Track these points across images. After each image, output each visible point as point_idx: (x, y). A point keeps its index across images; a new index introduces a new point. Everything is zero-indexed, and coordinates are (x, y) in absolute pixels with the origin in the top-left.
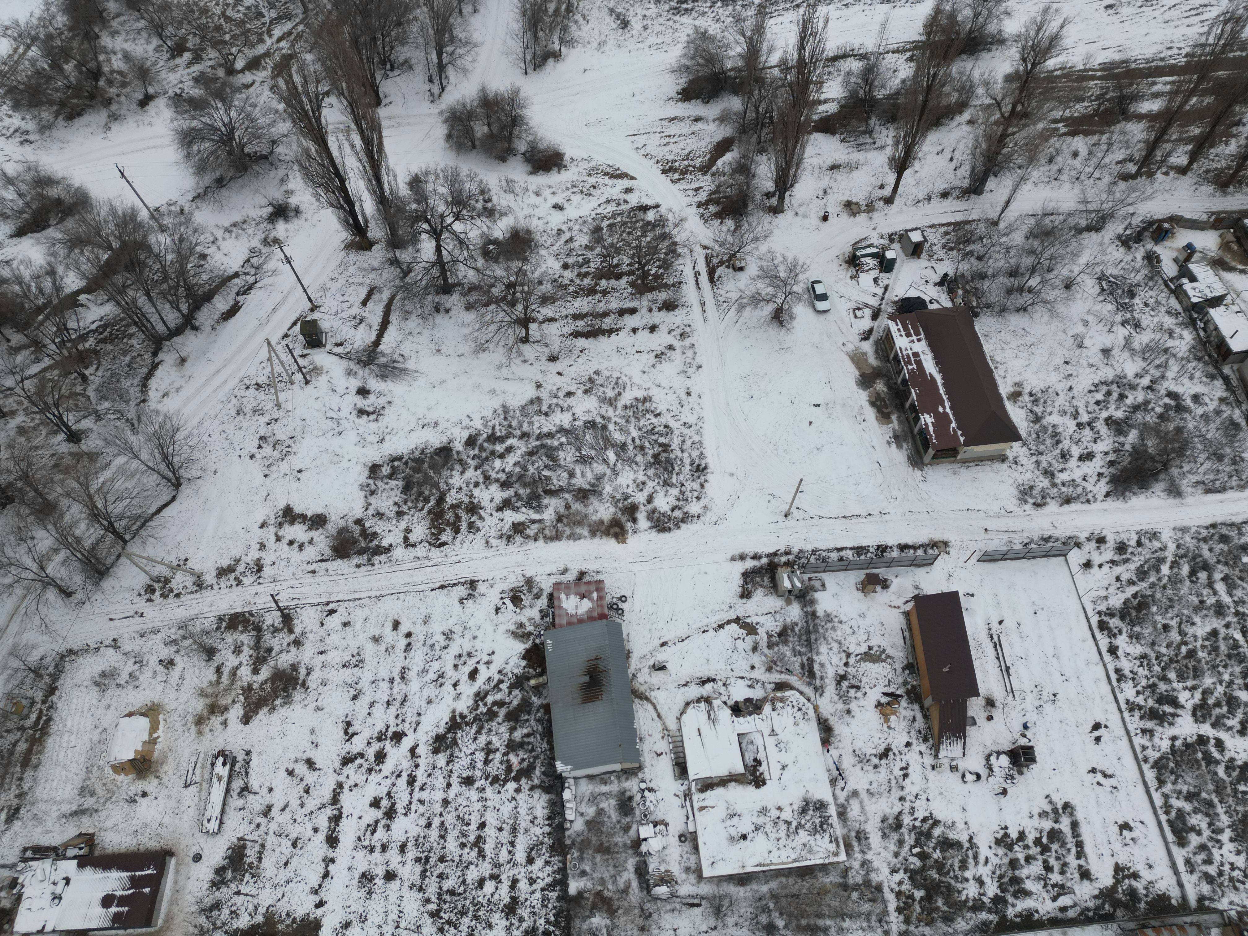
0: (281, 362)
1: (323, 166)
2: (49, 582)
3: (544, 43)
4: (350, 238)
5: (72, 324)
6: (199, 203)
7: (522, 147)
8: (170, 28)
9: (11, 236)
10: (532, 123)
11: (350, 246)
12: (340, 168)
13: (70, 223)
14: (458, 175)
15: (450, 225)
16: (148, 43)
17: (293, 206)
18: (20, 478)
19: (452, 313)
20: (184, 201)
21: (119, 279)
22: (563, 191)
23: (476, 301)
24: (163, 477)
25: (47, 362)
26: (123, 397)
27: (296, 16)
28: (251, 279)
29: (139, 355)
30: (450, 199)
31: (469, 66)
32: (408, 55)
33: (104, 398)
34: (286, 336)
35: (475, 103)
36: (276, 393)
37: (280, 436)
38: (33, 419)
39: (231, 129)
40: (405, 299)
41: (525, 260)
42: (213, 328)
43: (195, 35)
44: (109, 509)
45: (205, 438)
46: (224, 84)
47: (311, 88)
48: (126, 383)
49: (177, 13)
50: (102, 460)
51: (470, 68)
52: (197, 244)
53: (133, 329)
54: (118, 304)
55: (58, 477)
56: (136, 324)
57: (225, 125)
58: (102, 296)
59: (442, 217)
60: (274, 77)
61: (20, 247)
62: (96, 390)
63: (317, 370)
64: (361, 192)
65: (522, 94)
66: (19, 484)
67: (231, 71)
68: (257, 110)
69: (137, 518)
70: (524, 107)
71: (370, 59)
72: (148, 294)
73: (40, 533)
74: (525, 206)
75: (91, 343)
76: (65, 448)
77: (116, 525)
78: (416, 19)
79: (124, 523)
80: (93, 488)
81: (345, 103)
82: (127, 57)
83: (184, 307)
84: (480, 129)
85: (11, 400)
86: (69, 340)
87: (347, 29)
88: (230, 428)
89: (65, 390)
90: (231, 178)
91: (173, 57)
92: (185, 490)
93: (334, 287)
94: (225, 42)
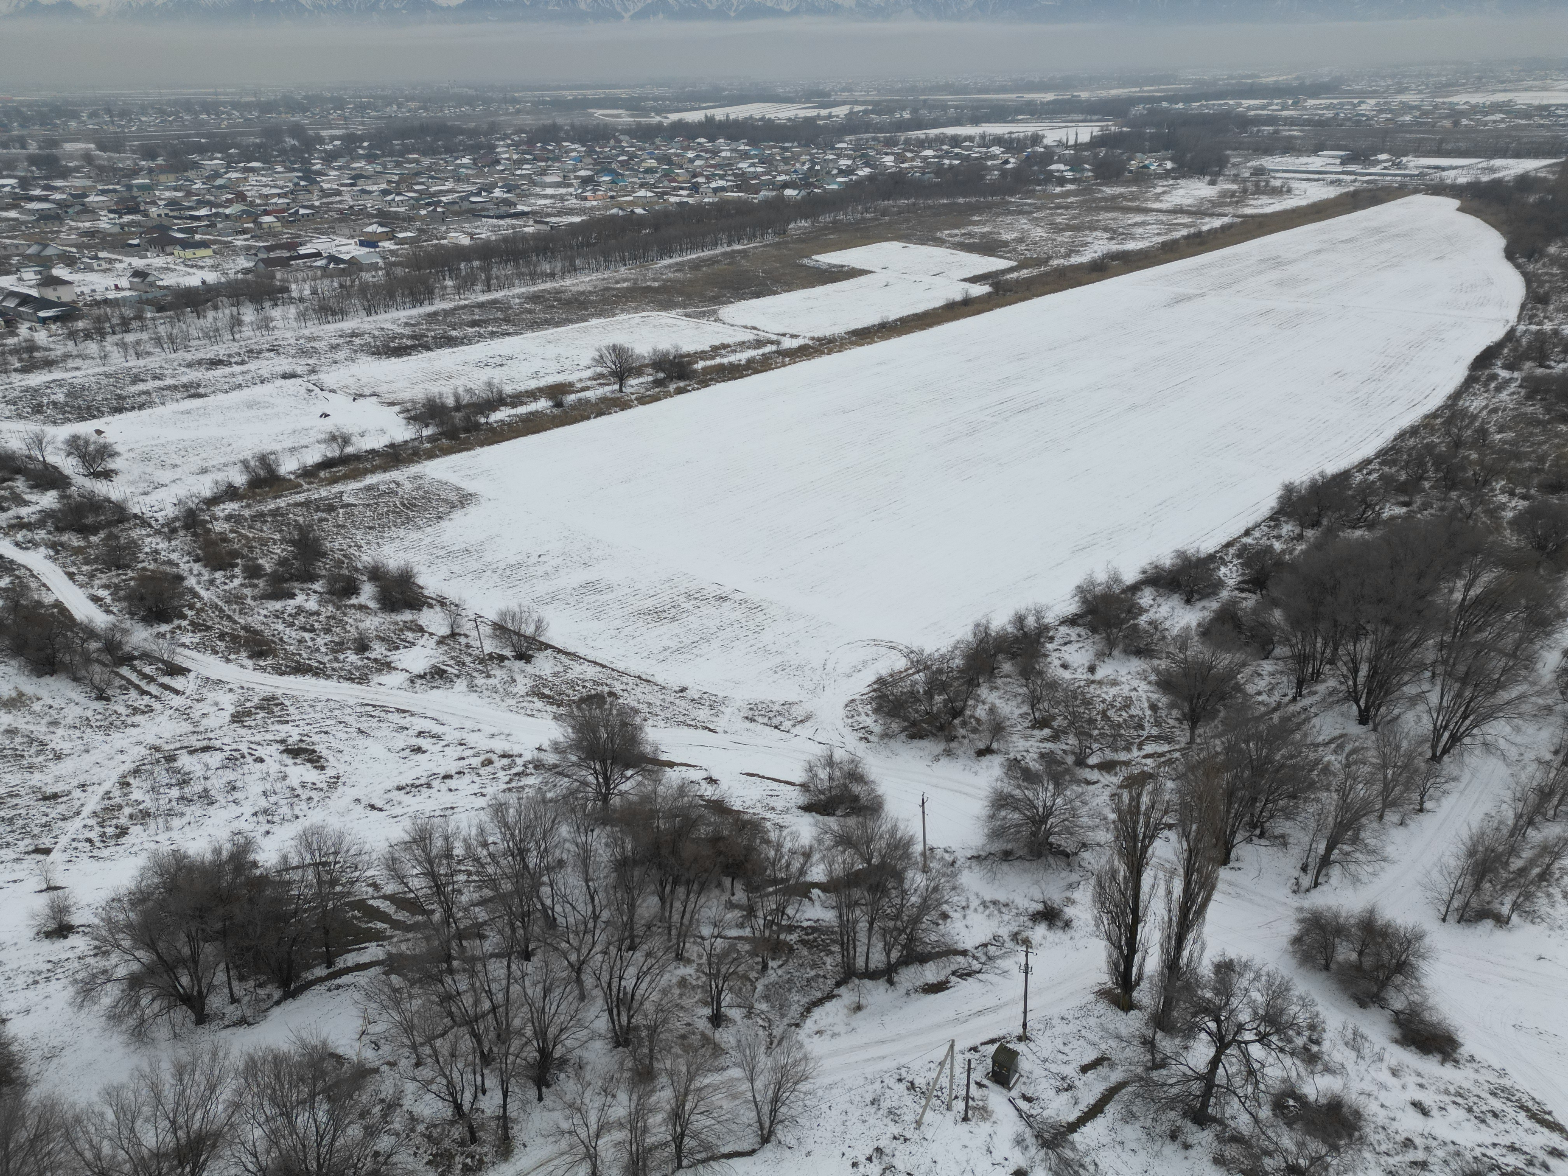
0: (952, 1076)
1: (1124, 895)
2: (592, 1156)
3: (1488, 899)
4: (1110, 984)
5: (790, 911)
6: (974, 863)
7: (1398, 1003)
8: (1046, 704)
9: (800, 808)
10: (1425, 982)
11: (1104, 994)
12: (1141, 905)
13: (852, 821)
14: (1288, 990)
15: (1246, 1043)
16: (1018, 707)
17: (1066, 917)
18: (648, 1027)
19: (1192, 1153)
20: (961, 855)
21: (857, 893)
22: (1439, 1091)
23: (1233, 1160)
24: (760, 1121)
25: (747, 932)
26: (782, 1008)
27: (1178, 742)
28: (976, 966)
29: (824, 977)
30: (1261, 1012)
31: (1364, 878)
32: (1288, 831)
33: (766, 998)
34: (975, 1049)
35: (1352, 921)
36: (925, 1108)
37: (898, 1163)
38: (698, 978)
39: (1049, 812)
40: (1138, 1095)
41: (1335, 1148)
42: (908, 994)
43: (1066, 718)
44: (692, 1118)
45: (825, 1107)
46: (1067, 771)
47: (1156, 815)
48: (795, 997)
49: (1060, 695)
50: (722, 1061)
51: (1365, 880)
52: (946, 902)
53: (836, 948)
54: (840, 916)
55: (677, 1050)
56: (842, 945)
57: (1045, 806)
58: (832, 899)
59: (1240, 1027)
60: (1121, 787)
61: (799, 819)
62: (766, 986)
63: (984, 1112)
64: (1151, 944)
65: (1427, 941)
66: (644, 1034)
67: (1081, 762)
68: (1086, 808)
69: (706, 1146)
70: (1423, 957)
71: (1238, 816)
72: (871, 924)
73: (622, 1097)
74: (1368, 1078)
75: (793, 938)
76: (703, 1025)
77: (686, 1140)
78: (1317, 800)
79: (693, 1143)
80: (696, 1084)
81: (1185, 846)
82: (992, 710)
83: (895, 955)
84: (1345, 953)
85: (696, 948)
86: (778, 924)
87: (1227, 776)
88: (855, 1114)
89: (741, 969)
90: (1020, 857)
91: (1033, 727)
92: (768, 1152)
93: (1061, 1028)
94: (1091, 736)
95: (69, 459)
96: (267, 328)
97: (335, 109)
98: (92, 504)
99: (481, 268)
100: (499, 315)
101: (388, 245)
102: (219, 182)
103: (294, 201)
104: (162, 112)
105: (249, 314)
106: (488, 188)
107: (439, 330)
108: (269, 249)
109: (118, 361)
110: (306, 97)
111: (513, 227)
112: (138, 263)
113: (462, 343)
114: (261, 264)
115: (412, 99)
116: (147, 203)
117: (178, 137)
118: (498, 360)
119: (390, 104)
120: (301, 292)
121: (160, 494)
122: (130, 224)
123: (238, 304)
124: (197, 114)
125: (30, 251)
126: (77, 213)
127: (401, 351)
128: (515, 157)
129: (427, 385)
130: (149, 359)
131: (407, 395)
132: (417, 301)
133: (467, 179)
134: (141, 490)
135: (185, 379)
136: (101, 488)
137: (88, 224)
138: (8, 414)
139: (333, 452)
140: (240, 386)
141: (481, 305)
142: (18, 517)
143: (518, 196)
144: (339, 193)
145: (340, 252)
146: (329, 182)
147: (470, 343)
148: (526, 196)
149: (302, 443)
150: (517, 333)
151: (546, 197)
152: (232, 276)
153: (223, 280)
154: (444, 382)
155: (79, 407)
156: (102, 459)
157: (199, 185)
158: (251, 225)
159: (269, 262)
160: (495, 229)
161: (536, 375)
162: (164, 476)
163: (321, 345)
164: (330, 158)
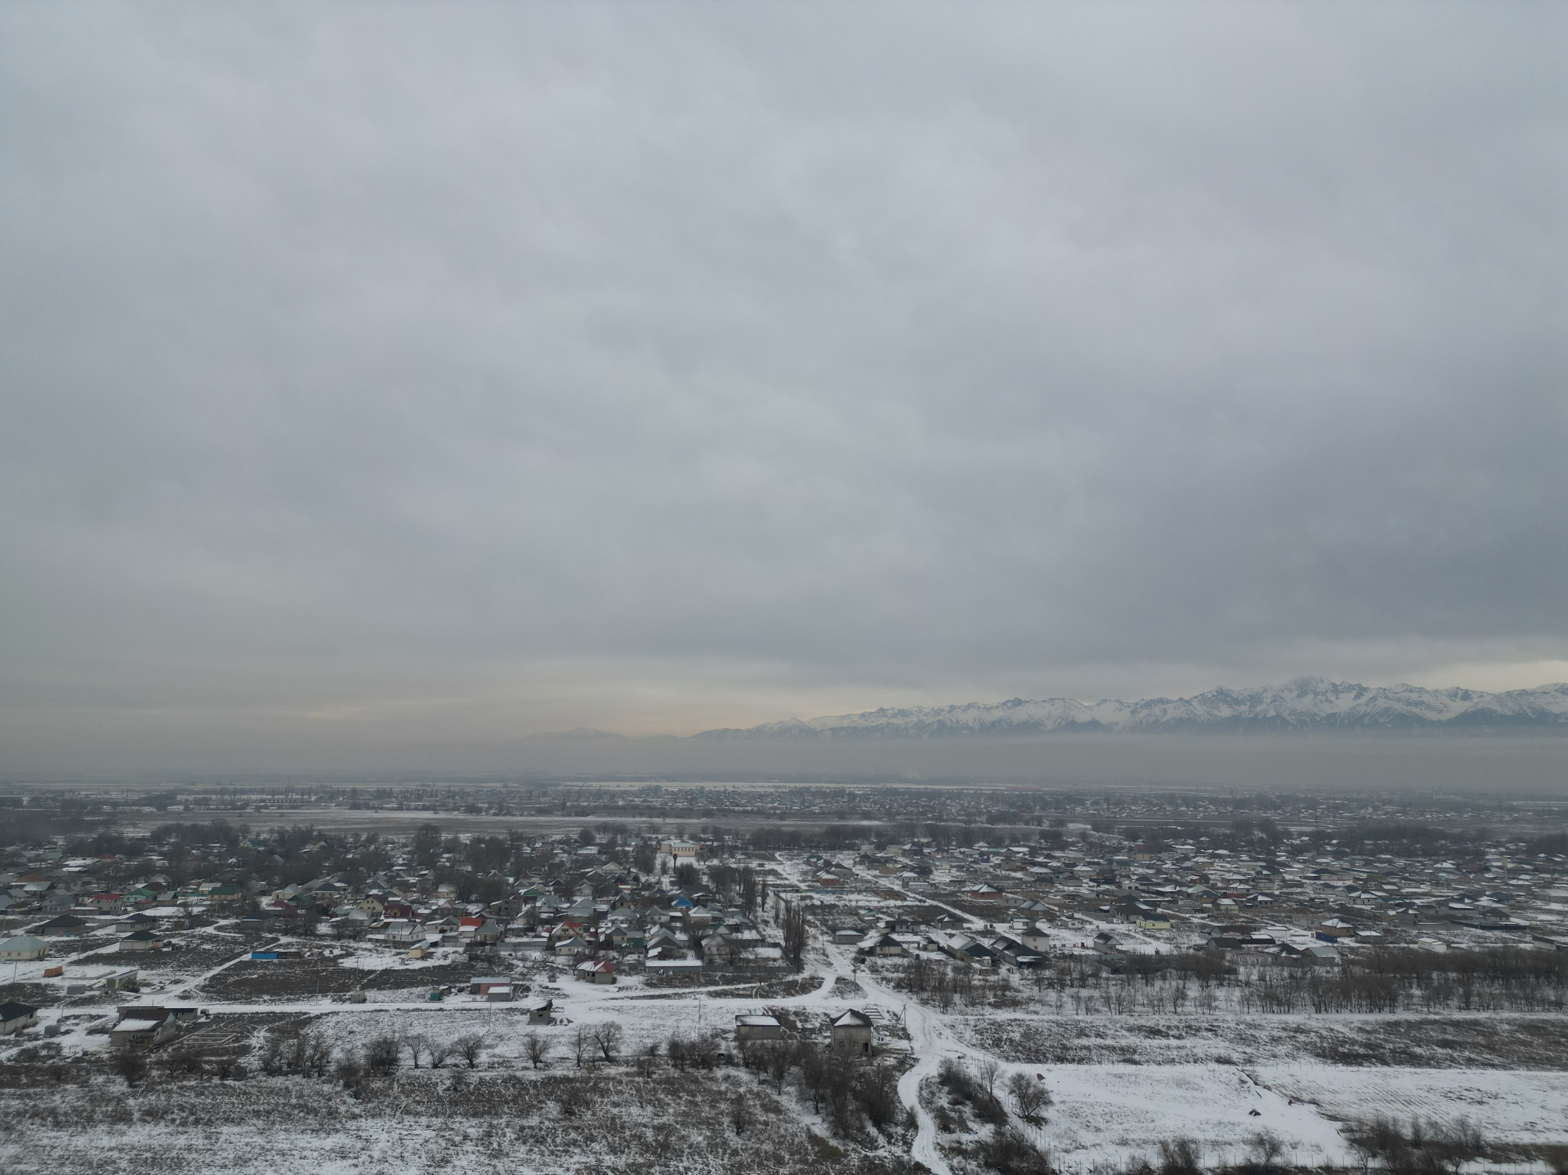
95: (1011, 1097)
96: (1209, 1006)
97: (1307, 808)
98: (1019, 1148)
99: (1459, 982)
100: (1480, 1039)
101: (1348, 942)
102: (1187, 864)
103: (1254, 887)
104: (1149, 803)
105: (1193, 990)
106: (1475, 896)
107: (1400, 1043)
108: (1223, 930)
109: (1071, 1013)
110: (1279, 797)
111: (1504, 941)
112: (1104, 926)
113: (1429, 1065)
114: (1213, 943)
115: (1390, 802)
116: (1122, 876)
117: (1159, 824)
118: (1477, 1096)
119: (1366, 807)
120: (1249, 976)
121: (1079, 1156)
122: (1105, 892)
123: (1185, 978)
124: (1178, 806)
125: (1025, 905)
126: (1066, 879)
127: (1350, 1059)
128: (1510, 866)
129: (1380, 1106)
130: (1097, 1016)
131: (1352, 1112)
132: (1375, 1005)
133: (1448, 884)
134: (1063, 1146)
135: (1123, 1042)
136: (1031, 1133)
137: (1071, 889)
138: (974, 1041)
139: (1258, 1158)
140: (1172, 1061)
141: (1456, 1024)
142: (959, 1142)
143: (1512, 907)
144: (1301, 885)
145: (1294, 942)
146: (1291, 873)
147: (1438, 1066)
148: (1524, 909)
149: (1228, 1137)
150: (1504, 1067)
151: (1550, 912)
152: (1184, 950)
153: (1175, 952)
154: (1400, 1106)
155: (1030, 1049)
156: (1038, 1105)
157: (1168, 865)
158: (1210, 906)
159: (1221, 942)
160: (1478, 940)
161: (1531, 1127)
162: (1087, 1137)
163: (1262, 1035)
164: (1295, 852)
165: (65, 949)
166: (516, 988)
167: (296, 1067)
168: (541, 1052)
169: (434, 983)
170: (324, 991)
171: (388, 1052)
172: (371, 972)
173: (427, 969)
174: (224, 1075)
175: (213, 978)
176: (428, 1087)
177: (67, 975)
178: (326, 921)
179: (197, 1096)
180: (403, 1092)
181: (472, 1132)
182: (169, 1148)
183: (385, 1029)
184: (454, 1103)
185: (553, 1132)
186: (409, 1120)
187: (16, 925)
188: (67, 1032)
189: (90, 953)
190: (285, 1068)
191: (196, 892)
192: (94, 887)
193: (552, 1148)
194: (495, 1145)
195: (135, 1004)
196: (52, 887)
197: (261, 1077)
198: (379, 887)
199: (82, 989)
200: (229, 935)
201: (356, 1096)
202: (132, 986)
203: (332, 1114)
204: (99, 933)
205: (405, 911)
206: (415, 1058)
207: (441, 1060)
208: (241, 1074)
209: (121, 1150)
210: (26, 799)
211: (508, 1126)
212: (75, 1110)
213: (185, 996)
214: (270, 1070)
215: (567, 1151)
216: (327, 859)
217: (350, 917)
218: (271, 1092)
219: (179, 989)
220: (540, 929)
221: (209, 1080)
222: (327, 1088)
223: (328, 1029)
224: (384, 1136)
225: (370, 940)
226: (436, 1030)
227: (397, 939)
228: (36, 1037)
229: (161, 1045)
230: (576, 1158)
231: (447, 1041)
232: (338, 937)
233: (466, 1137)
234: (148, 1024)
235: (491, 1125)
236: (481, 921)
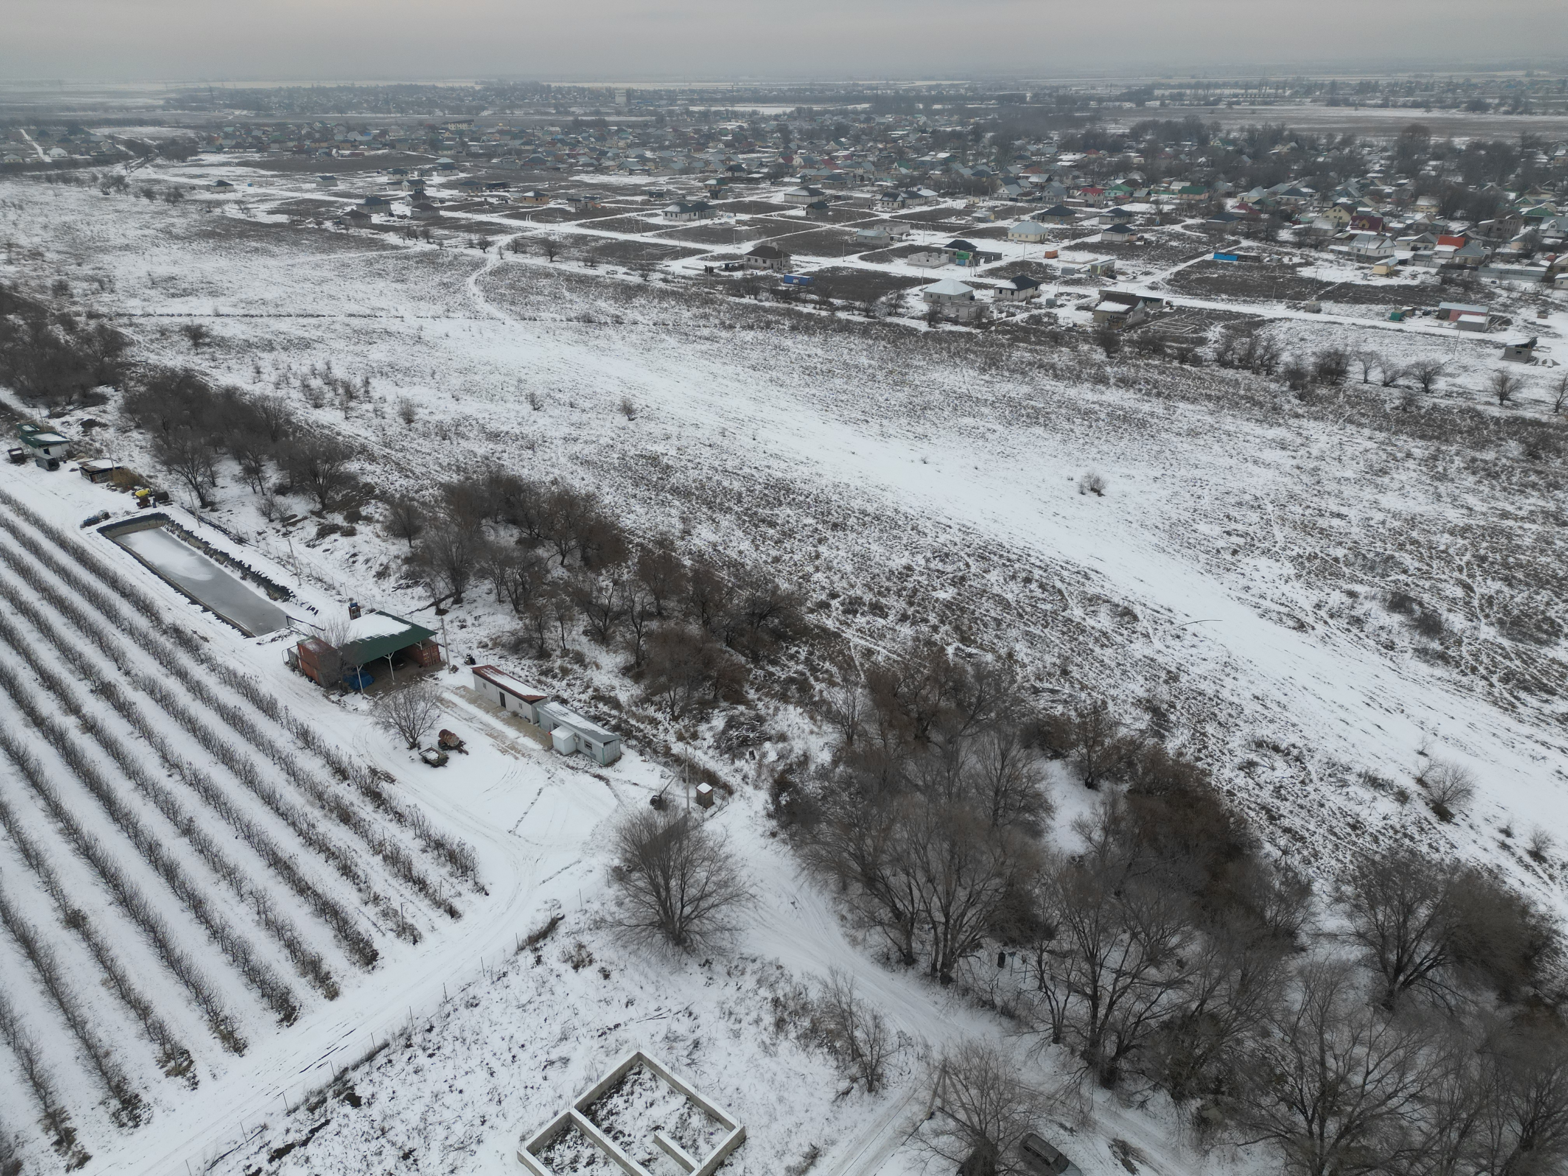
165: (1060, 235)
166: (1493, 319)
167: (1246, 363)
168: (1511, 390)
169: (1396, 302)
170: (1280, 297)
171: (1338, 364)
172: (1329, 284)
173: (1391, 287)
174: (1183, 359)
175: (1178, 273)
176: (1375, 403)
177: (1061, 258)
178: (1289, 228)
179: (1160, 373)
180: (1348, 402)
181: (1417, 452)
182: (1136, 411)
183: (1337, 341)
184: (1400, 422)
185: (1509, 471)
186: (1351, 429)
187: (1024, 211)
188: (1061, 306)
189: (1079, 241)
190: (1236, 363)
191: (1167, 191)
192: (1082, 181)
193: (1505, 484)
194: (1440, 469)
195: (1112, 289)
196: (1049, 180)
197: (1214, 367)
198: (1348, 195)
199: (1071, 271)
200: (1195, 234)
201: (1301, 397)
202: (1111, 273)
203: (1276, 409)
204: (1086, 223)
205: (1374, 223)
206: (1366, 373)
207: (1393, 379)
208: (1197, 361)
209: (1101, 405)
210: (1029, 95)
211: (1457, 454)
212: (1068, 367)
213: (1153, 287)
214: (1222, 362)
215: (1522, 492)
216: (1296, 162)
217: (1314, 226)
218: (1222, 381)
219: (1148, 280)
220: (1539, 256)
221: (1170, 362)
222: (1273, 386)
223: (1280, 333)
224: (1324, 438)
225: (1332, 251)
226: (1393, 349)
227: (1362, 252)
228: (1040, 307)
229: (1132, 327)
230: (1532, 500)
231: (1402, 363)
232: (1299, 245)
233: (1409, 455)
234: (1122, 307)
235: (1438, 450)
236: (1464, 241)
